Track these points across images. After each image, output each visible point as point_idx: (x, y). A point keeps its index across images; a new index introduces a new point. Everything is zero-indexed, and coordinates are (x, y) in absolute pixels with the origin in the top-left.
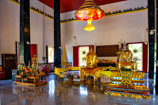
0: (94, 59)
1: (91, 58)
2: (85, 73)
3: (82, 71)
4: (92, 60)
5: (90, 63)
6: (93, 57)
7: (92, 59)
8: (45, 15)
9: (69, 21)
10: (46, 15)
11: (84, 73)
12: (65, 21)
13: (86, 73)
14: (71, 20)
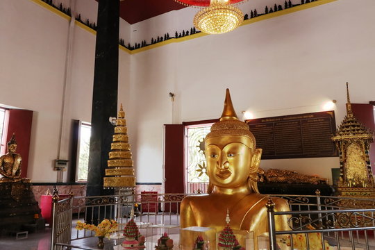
0: (242, 151)
1: (227, 149)
2: (199, 223)
3: (188, 215)
4: (231, 159)
5: (226, 173)
6: (237, 141)
7: (233, 152)
8: (73, 20)
9: (155, 43)
10: (78, 19)
11: (195, 224)
12: (144, 44)
13: (204, 225)
14: (162, 41)
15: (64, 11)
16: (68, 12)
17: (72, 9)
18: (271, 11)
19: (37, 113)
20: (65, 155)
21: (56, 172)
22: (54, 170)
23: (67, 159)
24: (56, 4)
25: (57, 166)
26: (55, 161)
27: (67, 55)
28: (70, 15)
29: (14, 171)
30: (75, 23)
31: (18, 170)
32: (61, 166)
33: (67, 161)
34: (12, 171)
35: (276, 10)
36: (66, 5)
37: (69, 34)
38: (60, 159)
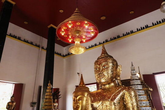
1: (78, 98)
4: (79, 102)
5: (77, 108)
6: (82, 95)
15: (37, 46)
16: (39, 46)
17: (40, 45)
18: (113, 40)
19: (25, 84)
20: (35, 100)
21: (32, 107)
22: (31, 107)
23: (36, 102)
24: (34, 44)
25: (32, 105)
26: (31, 103)
27: (38, 61)
28: (40, 47)
29: (12, 108)
30: (41, 49)
31: (14, 108)
32: (33, 105)
33: (36, 103)
34: (11, 108)
35: (114, 39)
36: (38, 44)
37: (39, 54)
38: (33, 102)
